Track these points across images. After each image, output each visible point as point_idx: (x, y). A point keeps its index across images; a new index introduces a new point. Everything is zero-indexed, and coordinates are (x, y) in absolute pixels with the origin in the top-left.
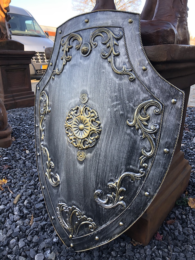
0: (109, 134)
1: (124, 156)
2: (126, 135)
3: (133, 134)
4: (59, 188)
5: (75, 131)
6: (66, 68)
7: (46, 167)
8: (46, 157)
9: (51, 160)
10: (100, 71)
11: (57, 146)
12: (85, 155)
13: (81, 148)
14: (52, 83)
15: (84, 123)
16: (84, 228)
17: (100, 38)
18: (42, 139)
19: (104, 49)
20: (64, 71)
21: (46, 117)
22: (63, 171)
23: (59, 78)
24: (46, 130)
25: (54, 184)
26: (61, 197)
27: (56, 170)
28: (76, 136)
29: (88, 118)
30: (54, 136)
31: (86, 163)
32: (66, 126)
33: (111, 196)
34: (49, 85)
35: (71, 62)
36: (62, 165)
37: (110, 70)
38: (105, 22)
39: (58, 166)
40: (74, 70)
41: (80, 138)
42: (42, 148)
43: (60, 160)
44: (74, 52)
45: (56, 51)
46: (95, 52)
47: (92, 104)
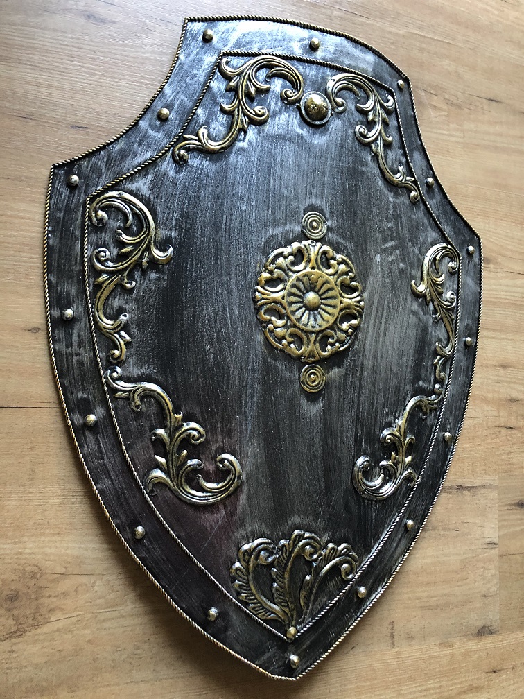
0: (380, 314)
1: (410, 363)
2: (411, 316)
4: (238, 499)
5: (294, 312)
6: (247, 140)
7: (152, 452)
8: (149, 416)
9: (187, 419)
10: (354, 168)
11: (217, 365)
12: (324, 375)
13: (314, 356)
14: (172, 173)
15: (322, 291)
16: (326, 586)
17: (352, 96)
18: (114, 359)
19: (362, 123)
20: (239, 144)
21: (138, 280)
22: (252, 437)
23: (214, 162)
24: (138, 325)
25: (211, 494)
26: (247, 525)
27: (219, 444)
28: (300, 325)
29: (332, 277)
30: (203, 337)
31: (328, 397)
32: (263, 299)
33: (390, 463)
34: (150, 177)
35: (266, 127)
36: (247, 420)
37: (377, 171)
38: (361, 65)
39: (228, 428)
40: (279, 150)
41: (314, 330)
42: (121, 391)
43: (240, 406)
44: (276, 104)
45: (188, 80)
46: (340, 123)
47: (338, 244)
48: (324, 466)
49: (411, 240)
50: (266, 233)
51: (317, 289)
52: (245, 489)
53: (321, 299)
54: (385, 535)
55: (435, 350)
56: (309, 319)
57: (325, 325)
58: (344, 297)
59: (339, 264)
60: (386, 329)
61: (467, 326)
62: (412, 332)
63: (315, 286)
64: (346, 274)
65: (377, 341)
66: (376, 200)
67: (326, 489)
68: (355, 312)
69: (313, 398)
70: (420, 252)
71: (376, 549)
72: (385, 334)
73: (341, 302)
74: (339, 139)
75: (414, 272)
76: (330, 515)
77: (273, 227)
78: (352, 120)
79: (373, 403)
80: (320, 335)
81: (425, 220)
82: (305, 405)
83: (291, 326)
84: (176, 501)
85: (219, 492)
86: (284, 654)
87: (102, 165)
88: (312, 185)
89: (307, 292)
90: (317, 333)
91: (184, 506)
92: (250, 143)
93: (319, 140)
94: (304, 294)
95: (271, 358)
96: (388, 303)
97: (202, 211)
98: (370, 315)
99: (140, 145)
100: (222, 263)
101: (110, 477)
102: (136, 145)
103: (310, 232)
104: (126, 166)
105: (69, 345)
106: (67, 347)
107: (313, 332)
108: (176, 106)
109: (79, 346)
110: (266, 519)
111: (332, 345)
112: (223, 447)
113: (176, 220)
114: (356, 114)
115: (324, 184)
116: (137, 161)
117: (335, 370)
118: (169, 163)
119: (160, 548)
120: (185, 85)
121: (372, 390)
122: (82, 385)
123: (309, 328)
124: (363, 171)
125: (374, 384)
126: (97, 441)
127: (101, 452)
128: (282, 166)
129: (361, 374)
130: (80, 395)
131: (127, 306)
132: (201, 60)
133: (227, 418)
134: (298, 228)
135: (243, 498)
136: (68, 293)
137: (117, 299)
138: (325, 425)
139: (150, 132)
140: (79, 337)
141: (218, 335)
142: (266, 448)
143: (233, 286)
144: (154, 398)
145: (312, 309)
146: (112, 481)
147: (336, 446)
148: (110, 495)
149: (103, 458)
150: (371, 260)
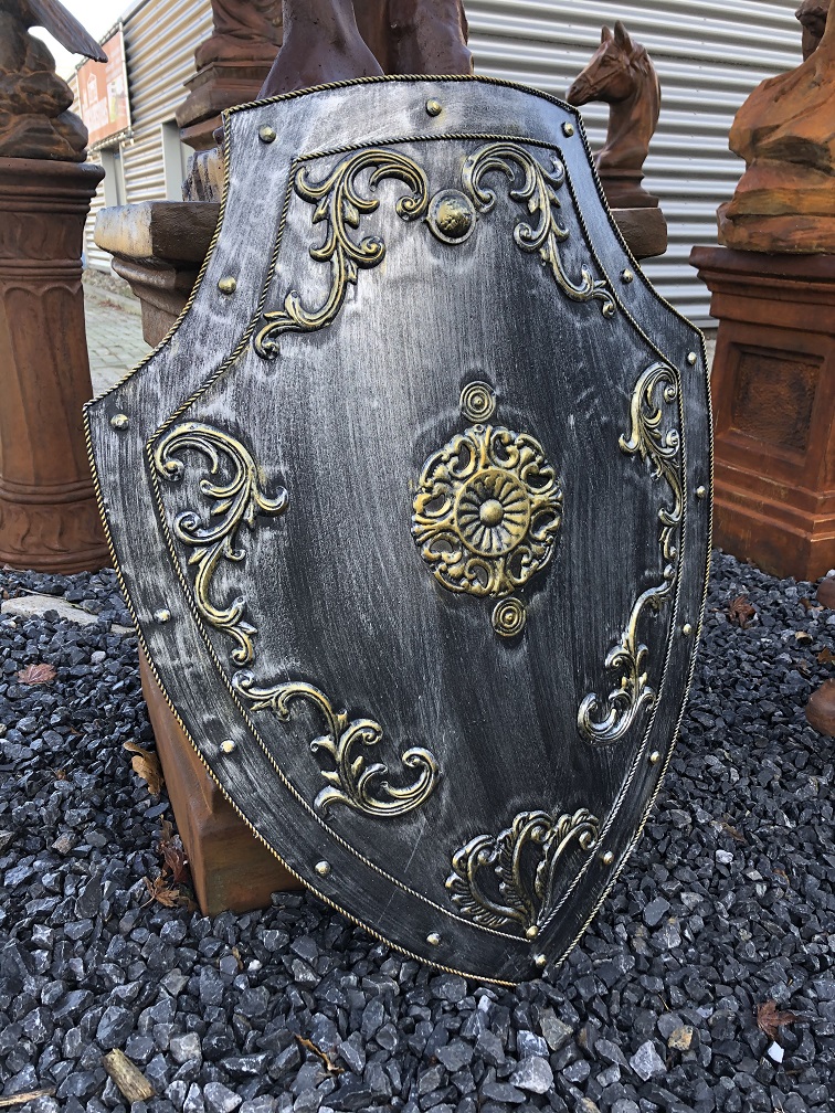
0: (584, 499)
1: (630, 552)
2: (624, 486)
3: (637, 477)
4: (440, 799)
5: (469, 538)
6: (359, 297)
7: (318, 768)
8: (303, 723)
9: (355, 715)
10: (521, 295)
11: (380, 637)
12: (522, 609)
13: (506, 588)
14: (260, 377)
15: (503, 494)
16: (565, 865)
17: (502, 177)
18: (241, 661)
19: (522, 218)
20: (349, 308)
21: (248, 545)
22: (443, 718)
23: (318, 344)
24: (262, 608)
25: (403, 802)
26: (457, 827)
27: (403, 737)
28: (483, 553)
29: (513, 470)
30: (353, 605)
31: (532, 635)
32: (426, 531)
33: (622, 691)
34: (230, 389)
35: (384, 268)
36: (433, 699)
37: (553, 288)
38: (508, 122)
39: (410, 714)
40: (410, 301)
41: (500, 553)
42: (259, 700)
43: (420, 683)
44: (392, 225)
45: (252, 219)
46: (490, 229)
47: (515, 417)
48: (541, 724)
49: (612, 377)
50: (412, 434)
51: (495, 494)
52: (446, 785)
53: (504, 506)
54: (627, 781)
55: (660, 520)
56: (491, 539)
57: (515, 541)
58: (533, 494)
59: (520, 447)
60: (594, 517)
61: (696, 471)
62: (628, 510)
63: (493, 490)
64: (532, 459)
65: (585, 539)
66: (558, 335)
67: (548, 752)
68: (551, 510)
69: (512, 643)
70: (626, 390)
71: (618, 801)
72: (594, 525)
73: (531, 503)
74: (493, 255)
75: (620, 423)
76: (557, 782)
77: (422, 421)
78: (507, 219)
79: (590, 623)
80: (510, 557)
81: (627, 337)
82: (504, 655)
83: (469, 558)
84: (360, 818)
85: (414, 798)
86: (526, 956)
87: (156, 388)
88: (466, 341)
89: (483, 501)
90: (505, 556)
91: (373, 823)
92: (366, 301)
93: (464, 267)
94: (479, 506)
95: (450, 606)
96: (593, 479)
97: (316, 424)
98: (571, 506)
99: (203, 342)
100: (359, 495)
101: (270, 811)
102: (198, 345)
103: (473, 413)
104: (192, 381)
105: (175, 655)
106: (173, 659)
107: (499, 556)
108: (243, 266)
109: (189, 653)
110: (479, 812)
111: (527, 565)
112: (408, 740)
113: (282, 447)
114: (511, 205)
115: (482, 334)
116: (206, 369)
117: (537, 597)
118: (252, 363)
119: (353, 879)
120: (248, 229)
121: (587, 605)
122: (206, 703)
123: (495, 552)
124: (534, 296)
125: (588, 598)
126: (243, 771)
127: (251, 783)
128: (418, 325)
129: (570, 592)
130: (206, 717)
131: (241, 586)
132: (265, 180)
133: (407, 702)
134: (456, 413)
135: (445, 796)
136: (156, 587)
137: (224, 579)
138: (534, 673)
139: (215, 318)
140: (185, 643)
141: (373, 597)
142: (464, 727)
143: (382, 524)
144: (306, 699)
145: (493, 523)
146: (273, 814)
147: (552, 695)
148: (275, 833)
149: (255, 790)
150: (563, 426)
